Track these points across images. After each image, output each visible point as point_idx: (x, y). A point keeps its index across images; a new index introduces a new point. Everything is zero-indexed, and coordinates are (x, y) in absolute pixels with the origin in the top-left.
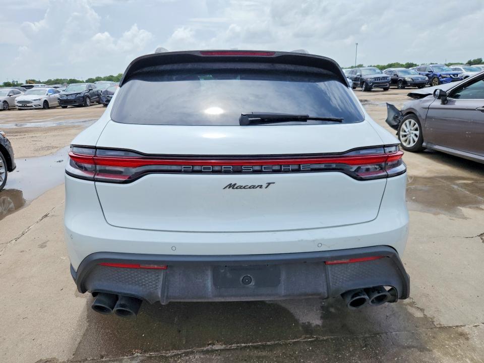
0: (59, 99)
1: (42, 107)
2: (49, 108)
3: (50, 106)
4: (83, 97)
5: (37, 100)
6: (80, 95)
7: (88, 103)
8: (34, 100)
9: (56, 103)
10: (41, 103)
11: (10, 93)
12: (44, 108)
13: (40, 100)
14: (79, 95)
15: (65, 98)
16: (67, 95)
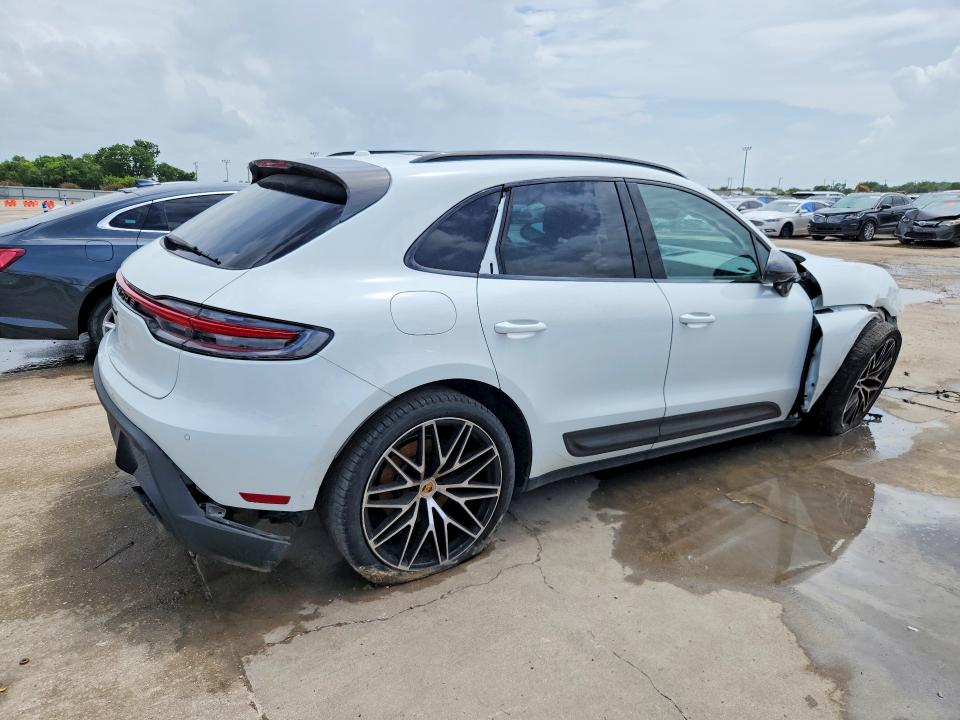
0: (811, 222)
1: (778, 233)
2: (792, 237)
3: (794, 234)
4: (860, 221)
5: (773, 220)
6: (854, 217)
7: (867, 234)
8: (769, 221)
9: (804, 230)
10: (778, 227)
11: (742, 205)
12: (781, 236)
13: (778, 220)
14: (851, 216)
15: (821, 221)
16: (827, 215)
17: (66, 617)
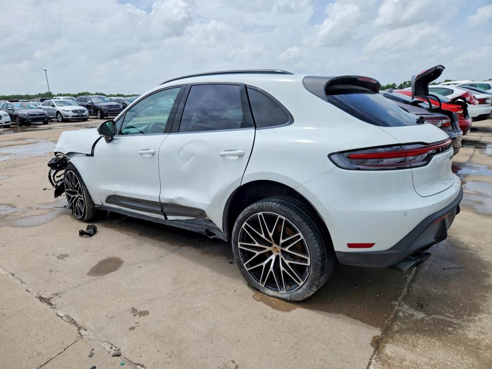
17: (484, 258)
